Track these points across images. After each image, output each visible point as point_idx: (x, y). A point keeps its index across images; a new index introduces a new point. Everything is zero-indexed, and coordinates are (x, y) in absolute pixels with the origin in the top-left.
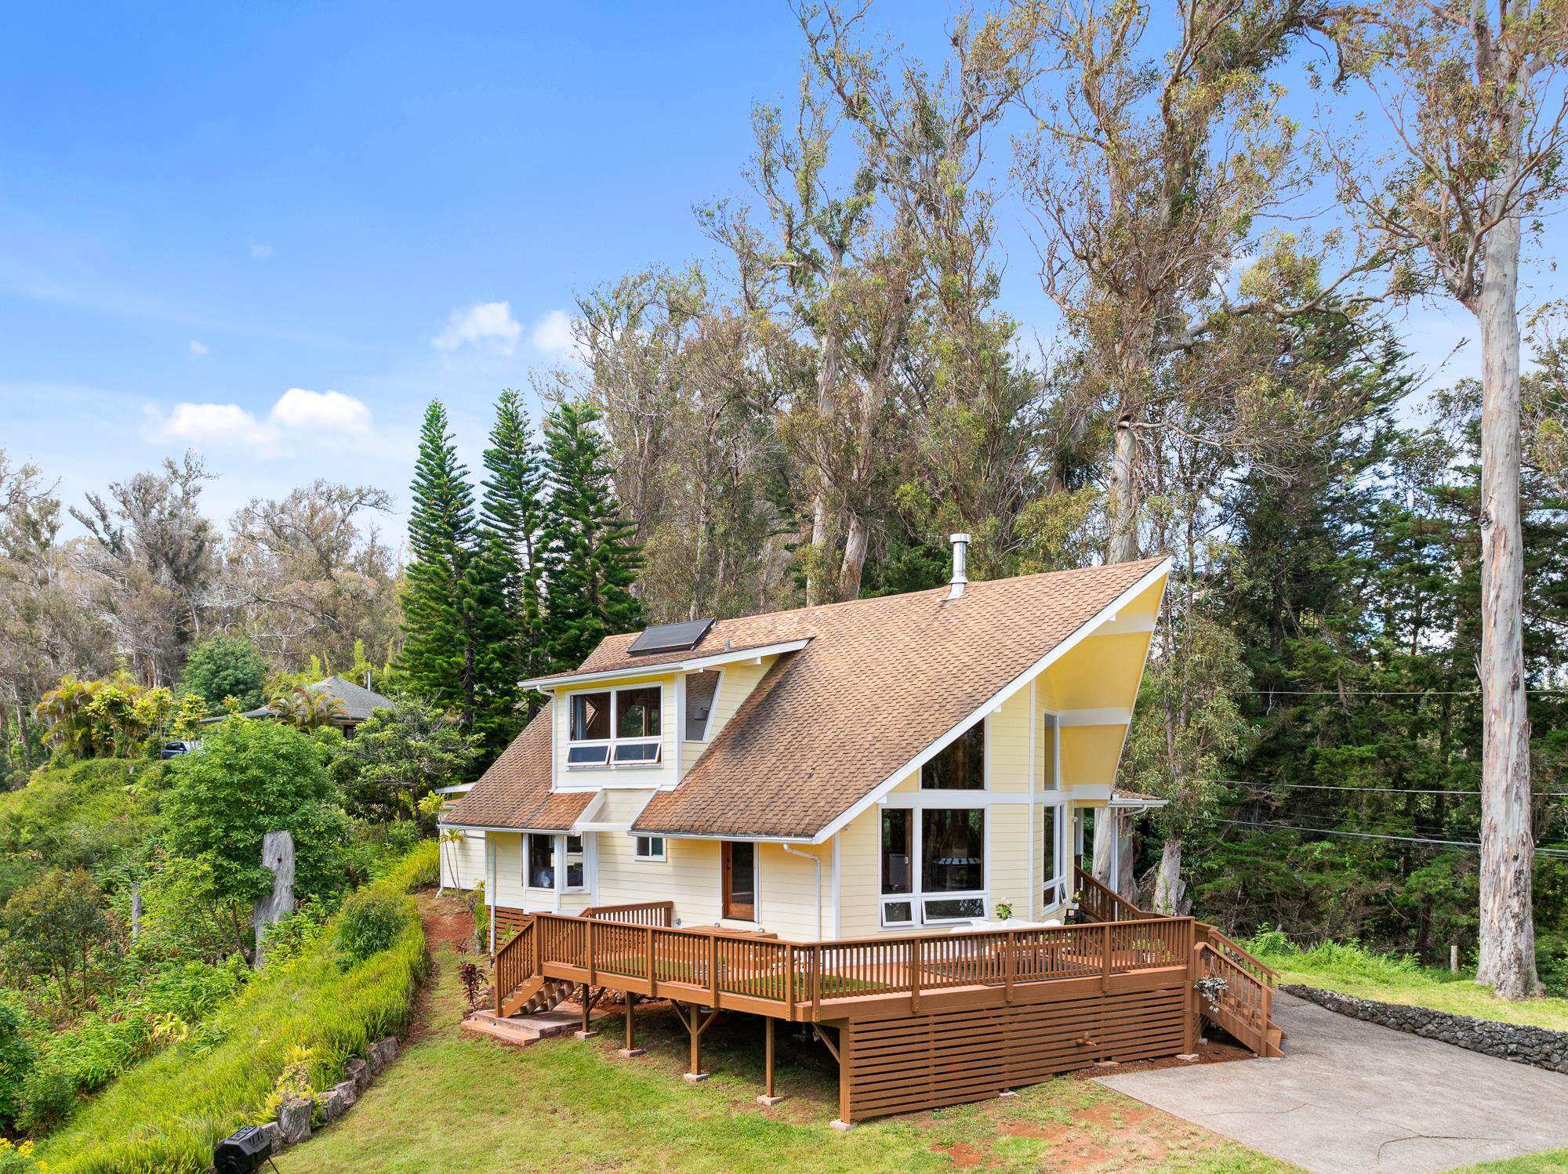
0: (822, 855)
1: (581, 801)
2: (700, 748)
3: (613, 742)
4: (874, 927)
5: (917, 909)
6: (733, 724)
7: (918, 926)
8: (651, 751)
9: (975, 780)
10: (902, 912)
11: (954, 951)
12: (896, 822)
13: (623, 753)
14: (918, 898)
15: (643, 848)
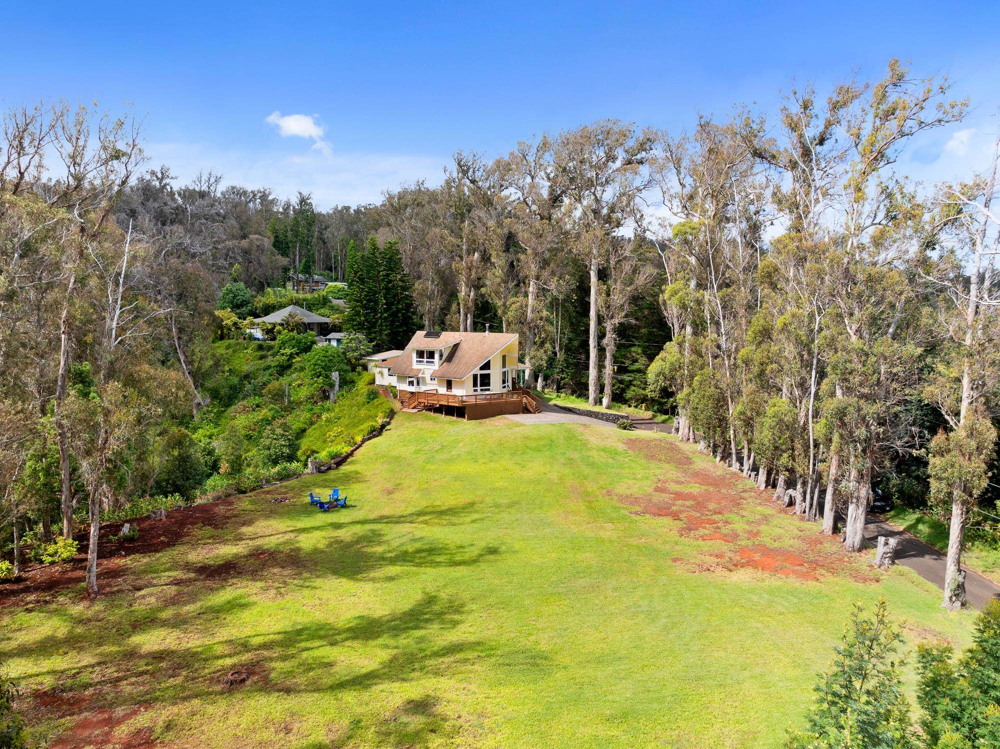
0: (463, 382)
1: (419, 370)
2: (442, 361)
3: (425, 360)
4: (472, 393)
5: (479, 390)
6: (447, 357)
7: (479, 392)
8: (433, 362)
9: (489, 369)
10: (476, 391)
11: (484, 397)
12: (475, 376)
13: (427, 362)
14: (479, 388)
15: (431, 379)
